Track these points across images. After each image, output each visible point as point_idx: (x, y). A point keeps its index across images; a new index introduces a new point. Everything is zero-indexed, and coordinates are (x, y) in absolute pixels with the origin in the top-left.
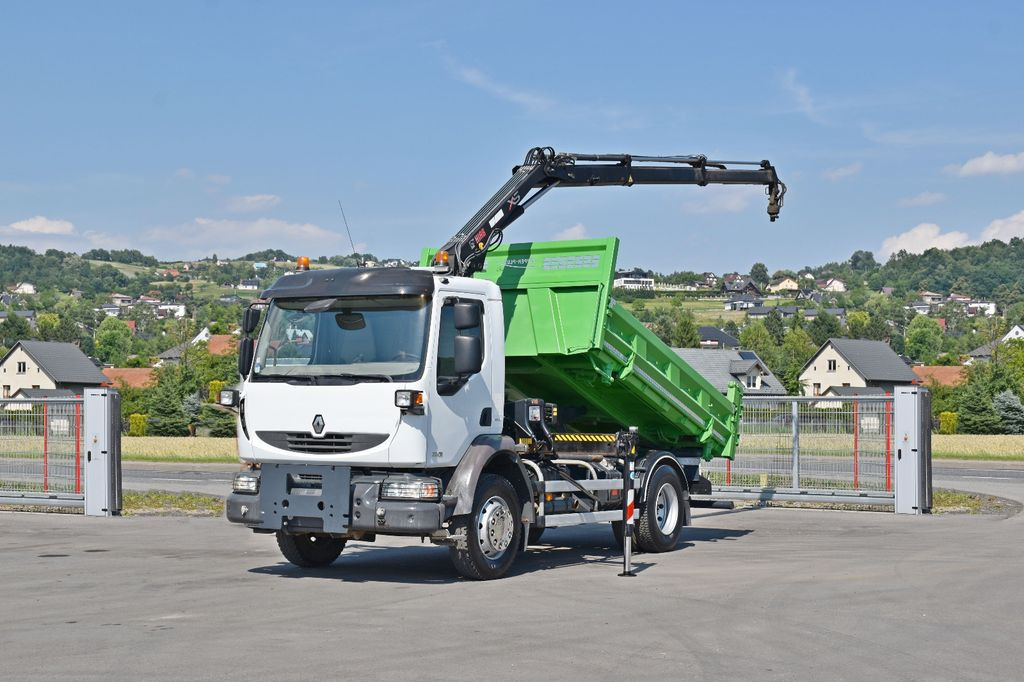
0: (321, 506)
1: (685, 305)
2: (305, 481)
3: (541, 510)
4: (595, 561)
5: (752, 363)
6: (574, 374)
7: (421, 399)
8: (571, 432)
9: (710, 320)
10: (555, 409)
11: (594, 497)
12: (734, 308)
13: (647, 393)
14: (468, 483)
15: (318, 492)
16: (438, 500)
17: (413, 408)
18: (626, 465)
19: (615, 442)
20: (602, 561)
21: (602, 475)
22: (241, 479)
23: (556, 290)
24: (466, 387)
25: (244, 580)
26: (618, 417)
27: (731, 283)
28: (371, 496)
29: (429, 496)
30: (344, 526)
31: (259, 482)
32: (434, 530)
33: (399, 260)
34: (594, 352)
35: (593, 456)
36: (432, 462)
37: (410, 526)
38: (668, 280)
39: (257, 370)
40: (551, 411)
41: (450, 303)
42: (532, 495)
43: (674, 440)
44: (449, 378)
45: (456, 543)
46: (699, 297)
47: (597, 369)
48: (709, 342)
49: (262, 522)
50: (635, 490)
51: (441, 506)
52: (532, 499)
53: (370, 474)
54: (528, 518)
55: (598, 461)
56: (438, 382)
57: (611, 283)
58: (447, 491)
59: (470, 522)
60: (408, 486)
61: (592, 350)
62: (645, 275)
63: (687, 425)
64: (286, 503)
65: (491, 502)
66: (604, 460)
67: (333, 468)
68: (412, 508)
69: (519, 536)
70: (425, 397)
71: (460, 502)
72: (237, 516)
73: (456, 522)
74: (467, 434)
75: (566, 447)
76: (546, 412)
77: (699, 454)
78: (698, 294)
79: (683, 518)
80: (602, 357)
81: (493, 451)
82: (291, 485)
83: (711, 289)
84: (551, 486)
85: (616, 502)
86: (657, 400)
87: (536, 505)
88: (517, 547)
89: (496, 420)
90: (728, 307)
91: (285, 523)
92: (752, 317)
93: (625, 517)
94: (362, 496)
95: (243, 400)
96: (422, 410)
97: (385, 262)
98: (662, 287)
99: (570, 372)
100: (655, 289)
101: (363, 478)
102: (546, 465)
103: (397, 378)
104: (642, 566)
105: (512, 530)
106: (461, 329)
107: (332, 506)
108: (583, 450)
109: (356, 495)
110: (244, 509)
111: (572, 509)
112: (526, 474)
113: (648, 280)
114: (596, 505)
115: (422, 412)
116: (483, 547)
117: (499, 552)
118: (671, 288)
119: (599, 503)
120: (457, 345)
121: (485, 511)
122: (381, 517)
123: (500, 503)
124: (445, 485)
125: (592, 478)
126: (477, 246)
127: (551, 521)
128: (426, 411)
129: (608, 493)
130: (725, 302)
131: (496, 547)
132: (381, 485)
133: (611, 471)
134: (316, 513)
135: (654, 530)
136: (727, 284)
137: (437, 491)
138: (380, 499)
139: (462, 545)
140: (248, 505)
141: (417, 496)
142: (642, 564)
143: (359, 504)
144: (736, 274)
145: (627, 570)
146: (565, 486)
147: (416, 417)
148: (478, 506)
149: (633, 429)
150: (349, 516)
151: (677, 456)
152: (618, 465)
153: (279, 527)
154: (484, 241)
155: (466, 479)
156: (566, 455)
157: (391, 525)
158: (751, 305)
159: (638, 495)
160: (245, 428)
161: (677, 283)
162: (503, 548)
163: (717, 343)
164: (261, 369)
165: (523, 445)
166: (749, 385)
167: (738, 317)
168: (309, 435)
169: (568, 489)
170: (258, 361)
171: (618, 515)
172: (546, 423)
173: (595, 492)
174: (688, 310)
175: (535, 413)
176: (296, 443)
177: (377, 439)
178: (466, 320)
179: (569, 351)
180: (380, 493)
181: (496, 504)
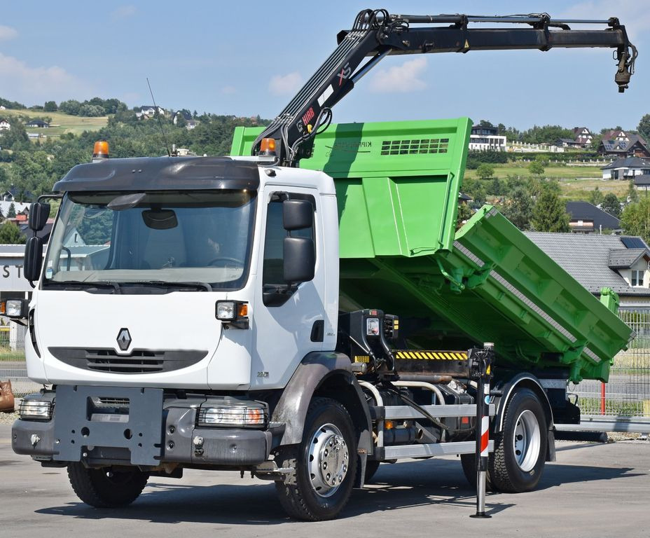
0: (127, 434)
1: (548, 171)
2: (106, 405)
3: (380, 440)
4: (443, 501)
5: (638, 253)
6: (418, 279)
7: (246, 311)
8: (414, 349)
9: (583, 193)
10: (396, 322)
11: (442, 425)
12: (615, 176)
13: (505, 302)
14: (297, 407)
15: (124, 418)
16: (264, 427)
17: (236, 322)
18: (480, 387)
19: (468, 361)
20: (450, 501)
21: (450, 399)
22: (30, 403)
23: (397, 180)
24: (296, 296)
25: (33, 521)
26: (469, 331)
27: (612, 142)
28: (186, 423)
29: (253, 422)
30: (156, 458)
31: (51, 407)
32: (259, 462)
33: (156, 108)
34: (442, 255)
35: (440, 377)
36: (257, 383)
37: (232, 457)
38: (525, 138)
39: (49, 275)
40: (391, 324)
41: (278, 200)
42: (370, 421)
43: (534, 358)
44: (277, 286)
45: (284, 477)
46: (567, 161)
47: (445, 274)
48: (580, 223)
49: (57, 453)
50: (490, 417)
51: (267, 434)
52: (371, 428)
53: (185, 398)
54: (365, 449)
55: (445, 382)
56: (265, 290)
57: (462, 173)
58: (274, 418)
59: (299, 452)
60: (229, 411)
61: (439, 251)
62: (494, 131)
63: (552, 340)
64: (86, 431)
65: (323, 430)
66: (453, 382)
67: (143, 390)
68: (234, 437)
69: (354, 470)
70: (250, 308)
71: (288, 430)
72: (26, 446)
73: (283, 453)
74: (297, 350)
75: (409, 366)
76: (386, 325)
77: (565, 375)
78: (566, 157)
79: (546, 453)
80: (451, 260)
81: (327, 371)
82: (92, 410)
83: (583, 151)
84: (392, 412)
85: (467, 431)
86: (516, 311)
87: (374, 434)
88: (352, 483)
89: (329, 334)
90: (607, 175)
91: (84, 455)
92: (640, 189)
93: (479, 450)
94: (177, 423)
95: (33, 310)
96: (247, 323)
97: (138, 110)
98: (518, 148)
99: (414, 278)
100: (507, 149)
101: (177, 402)
102: (385, 388)
103: (216, 287)
104: (499, 508)
105: (347, 463)
106: (291, 229)
107: (141, 435)
108: (429, 370)
109: (169, 421)
110: (34, 438)
111: (414, 439)
112: (363, 397)
113: (498, 137)
114: (444, 435)
115: (246, 326)
116: (314, 482)
117: (332, 488)
118: (529, 149)
119: (446, 431)
120: (287, 248)
121: (316, 441)
122: (199, 446)
123: (335, 432)
124: (272, 409)
125: (438, 403)
126: (305, 128)
127: (392, 452)
128: (251, 325)
129: (457, 421)
130: (603, 169)
131: (329, 483)
132: (198, 409)
133: (461, 395)
134: (122, 443)
135: (512, 466)
136: (606, 143)
137: (263, 417)
138: (197, 426)
139: (291, 480)
140: (39, 434)
141: (240, 423)
142: (499, 504)
143: (172, 432)
144: (619, 129)
145: (480, 511)
146: (408, 412)
147: (240, 330)
148: (309, 435)
149: (488, 345)
150: (161, 446)
151: (539, 377)
152: (469, 389)
153: (78, 459)
154: (313, 122)
155: (294, 403)
156: (408, 375)
157: (210, 456)
158: (638, 172)
159: (493, 422)
160: (35, 344)
161: (538, 142)
162: (337, 483)
163: (591, 224)
164: (54, 274)
165: (360, 364)
166: (634, 282)
167: (619, 188)
168: (112, 352)
169: (410, 416)
170: (50, 264)
171: (469, 447)
172: (386, 338)
173: (443, 419)
174: (553, 179)
175: (374, 326)
176: (97, 361)
177: (193, 357)
178: (296, 218)
179: (412, 253)
180: (197, 419)
181: (329, 433)
